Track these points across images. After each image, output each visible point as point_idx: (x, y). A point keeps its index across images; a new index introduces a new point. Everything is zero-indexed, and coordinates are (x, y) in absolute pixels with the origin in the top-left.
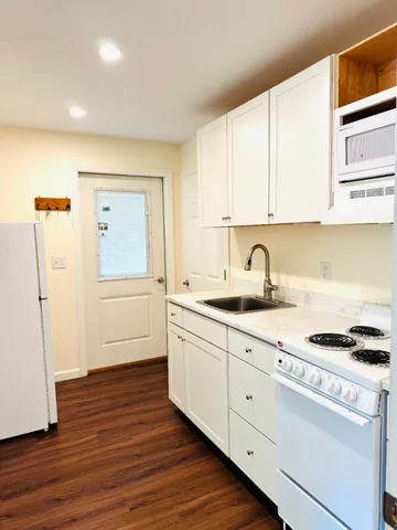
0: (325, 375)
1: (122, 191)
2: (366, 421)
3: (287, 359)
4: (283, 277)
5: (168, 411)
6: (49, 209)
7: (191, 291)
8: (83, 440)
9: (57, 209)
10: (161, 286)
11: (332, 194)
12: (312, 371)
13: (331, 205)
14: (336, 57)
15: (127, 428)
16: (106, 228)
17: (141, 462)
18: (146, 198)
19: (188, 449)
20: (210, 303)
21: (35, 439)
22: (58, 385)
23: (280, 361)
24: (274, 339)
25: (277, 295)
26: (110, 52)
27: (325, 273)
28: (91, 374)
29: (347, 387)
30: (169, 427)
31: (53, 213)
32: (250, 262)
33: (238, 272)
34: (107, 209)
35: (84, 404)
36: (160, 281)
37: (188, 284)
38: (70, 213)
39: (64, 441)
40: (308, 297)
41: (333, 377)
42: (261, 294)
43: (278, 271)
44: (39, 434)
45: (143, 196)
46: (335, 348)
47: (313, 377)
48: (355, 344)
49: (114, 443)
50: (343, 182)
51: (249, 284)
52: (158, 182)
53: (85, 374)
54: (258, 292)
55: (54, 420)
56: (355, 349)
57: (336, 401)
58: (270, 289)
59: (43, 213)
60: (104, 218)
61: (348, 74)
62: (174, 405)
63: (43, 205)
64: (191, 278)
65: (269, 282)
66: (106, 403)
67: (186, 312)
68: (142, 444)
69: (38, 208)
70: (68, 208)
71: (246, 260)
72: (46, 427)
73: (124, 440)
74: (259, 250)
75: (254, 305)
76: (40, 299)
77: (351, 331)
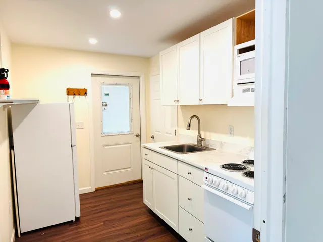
0: (230, 185)
1: (116, 84)
2: (250, 207)
3: (210, 177)
4: (208, 133)
5: (143, 210)
6: (75, 95)
7: (155, 142)
8: (94, 226)
9: (79, 95)
10: (138, 139)
11: (233, 90)
12: (223, 183)
13: (233, 95)
14: (235, 19)
15: (120, 219)
16: (107, 106)
17: (129, 237)
18: (130, 88)
19: (156, 230)
20: (168, 148)
21: (68, 226)
22: (81, 195)
23: (207, 178)
24: (203, 166)
25: (204, 144)
26: (115, 13)
27: (231, 131)
28: (97, 190)
29: (241, 190)
30: (144, 219)
31: (77, 97)
32: (189, 125)
33: (183, 131)
34: (107, 95)
35: (95, 207)
36: (137, 136)
37: (153, 138)
38: (87, 97)
39: (84, 227)
40: (221, 144)
41: (234, 185)
42: (196, 143)
43: (205, 130)
44: (70, 223)
45: (128, 87)
46: (235, 171)
47: (224, 186)
48: (246, 169)
49: (113, 227)
50: (239, 84)
51: (189, 137)
52: (137, 80)
53: (94, 190)
54: (194, 142)
55: (79, 215)
56: (245, 171)
57: (236, 198)
58: (201, 140)
59: (71, 97)
60: (106, 99)
61: (241, 28)
62: (147, 207)
63: (71, 92)
64: (155, 134)
65: (200, 136)
66: (107, 206)
67: (154, 153)
68: (129, 228)
69: (68, 94)
70: (86, 94)
71: (187, 124)
72: (74, 219)
73: (119, 226)
74: (195, 119)
75: (192, 149)
76: (72, 146)
77: (244, 162)
